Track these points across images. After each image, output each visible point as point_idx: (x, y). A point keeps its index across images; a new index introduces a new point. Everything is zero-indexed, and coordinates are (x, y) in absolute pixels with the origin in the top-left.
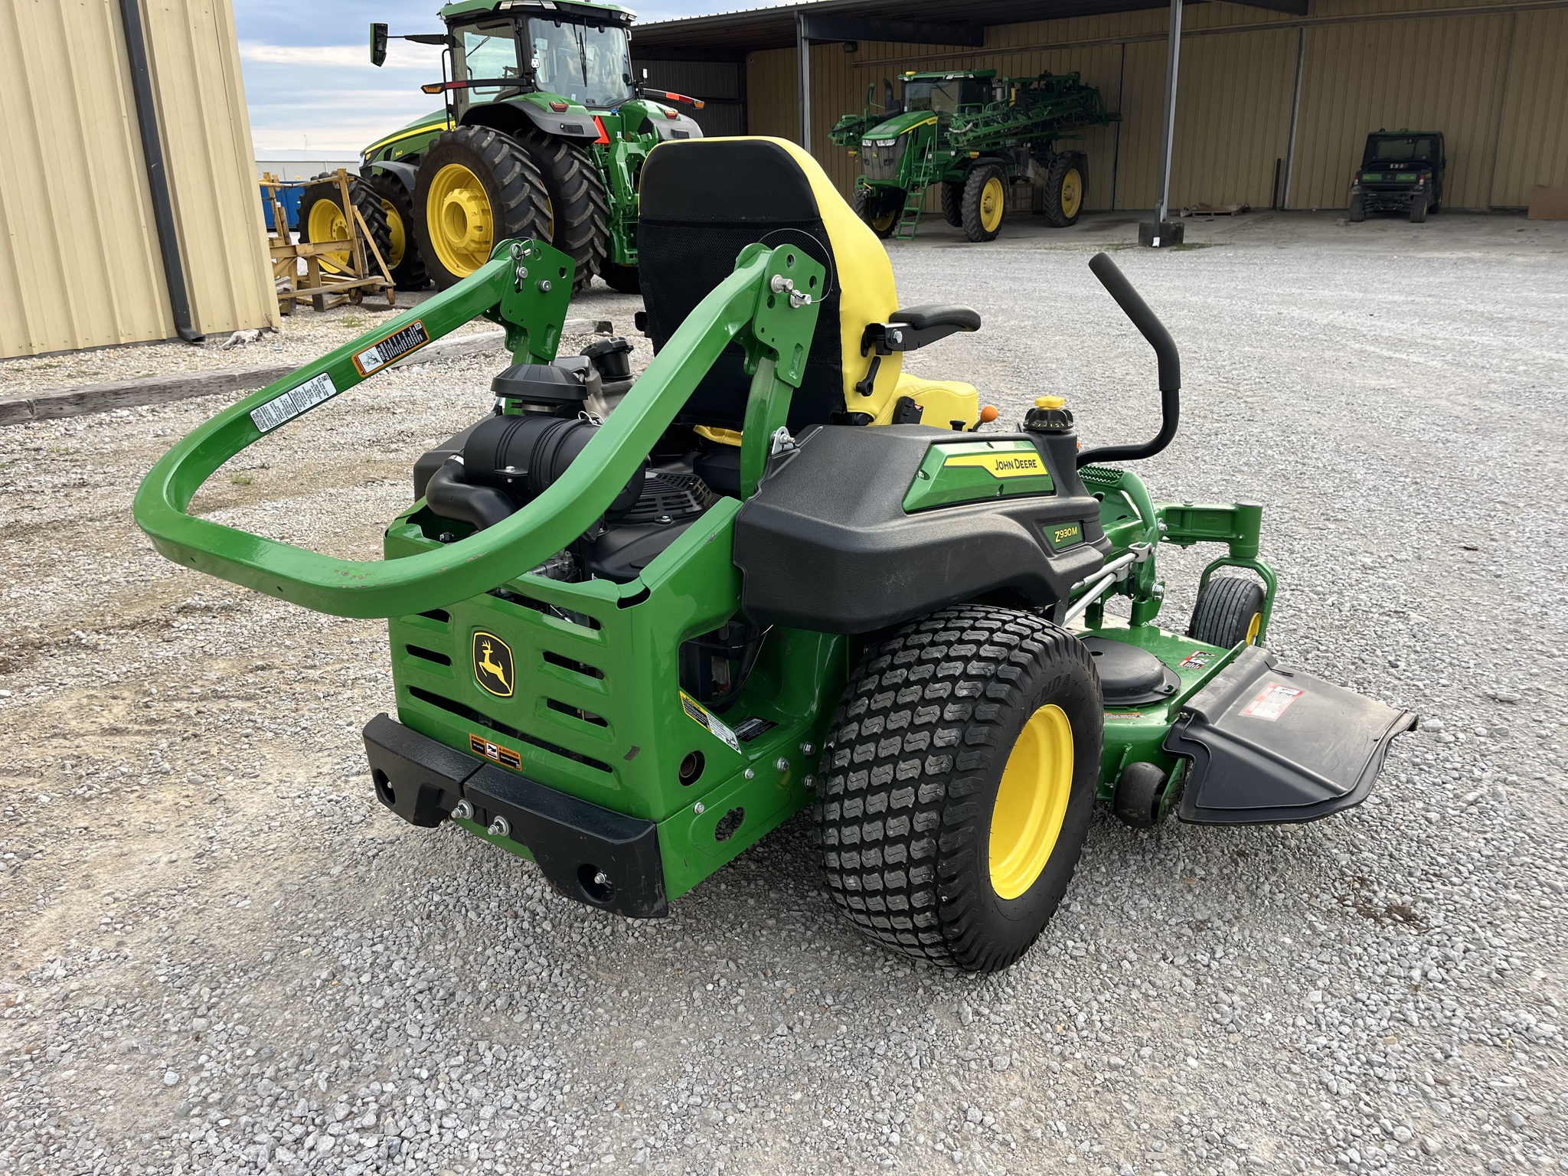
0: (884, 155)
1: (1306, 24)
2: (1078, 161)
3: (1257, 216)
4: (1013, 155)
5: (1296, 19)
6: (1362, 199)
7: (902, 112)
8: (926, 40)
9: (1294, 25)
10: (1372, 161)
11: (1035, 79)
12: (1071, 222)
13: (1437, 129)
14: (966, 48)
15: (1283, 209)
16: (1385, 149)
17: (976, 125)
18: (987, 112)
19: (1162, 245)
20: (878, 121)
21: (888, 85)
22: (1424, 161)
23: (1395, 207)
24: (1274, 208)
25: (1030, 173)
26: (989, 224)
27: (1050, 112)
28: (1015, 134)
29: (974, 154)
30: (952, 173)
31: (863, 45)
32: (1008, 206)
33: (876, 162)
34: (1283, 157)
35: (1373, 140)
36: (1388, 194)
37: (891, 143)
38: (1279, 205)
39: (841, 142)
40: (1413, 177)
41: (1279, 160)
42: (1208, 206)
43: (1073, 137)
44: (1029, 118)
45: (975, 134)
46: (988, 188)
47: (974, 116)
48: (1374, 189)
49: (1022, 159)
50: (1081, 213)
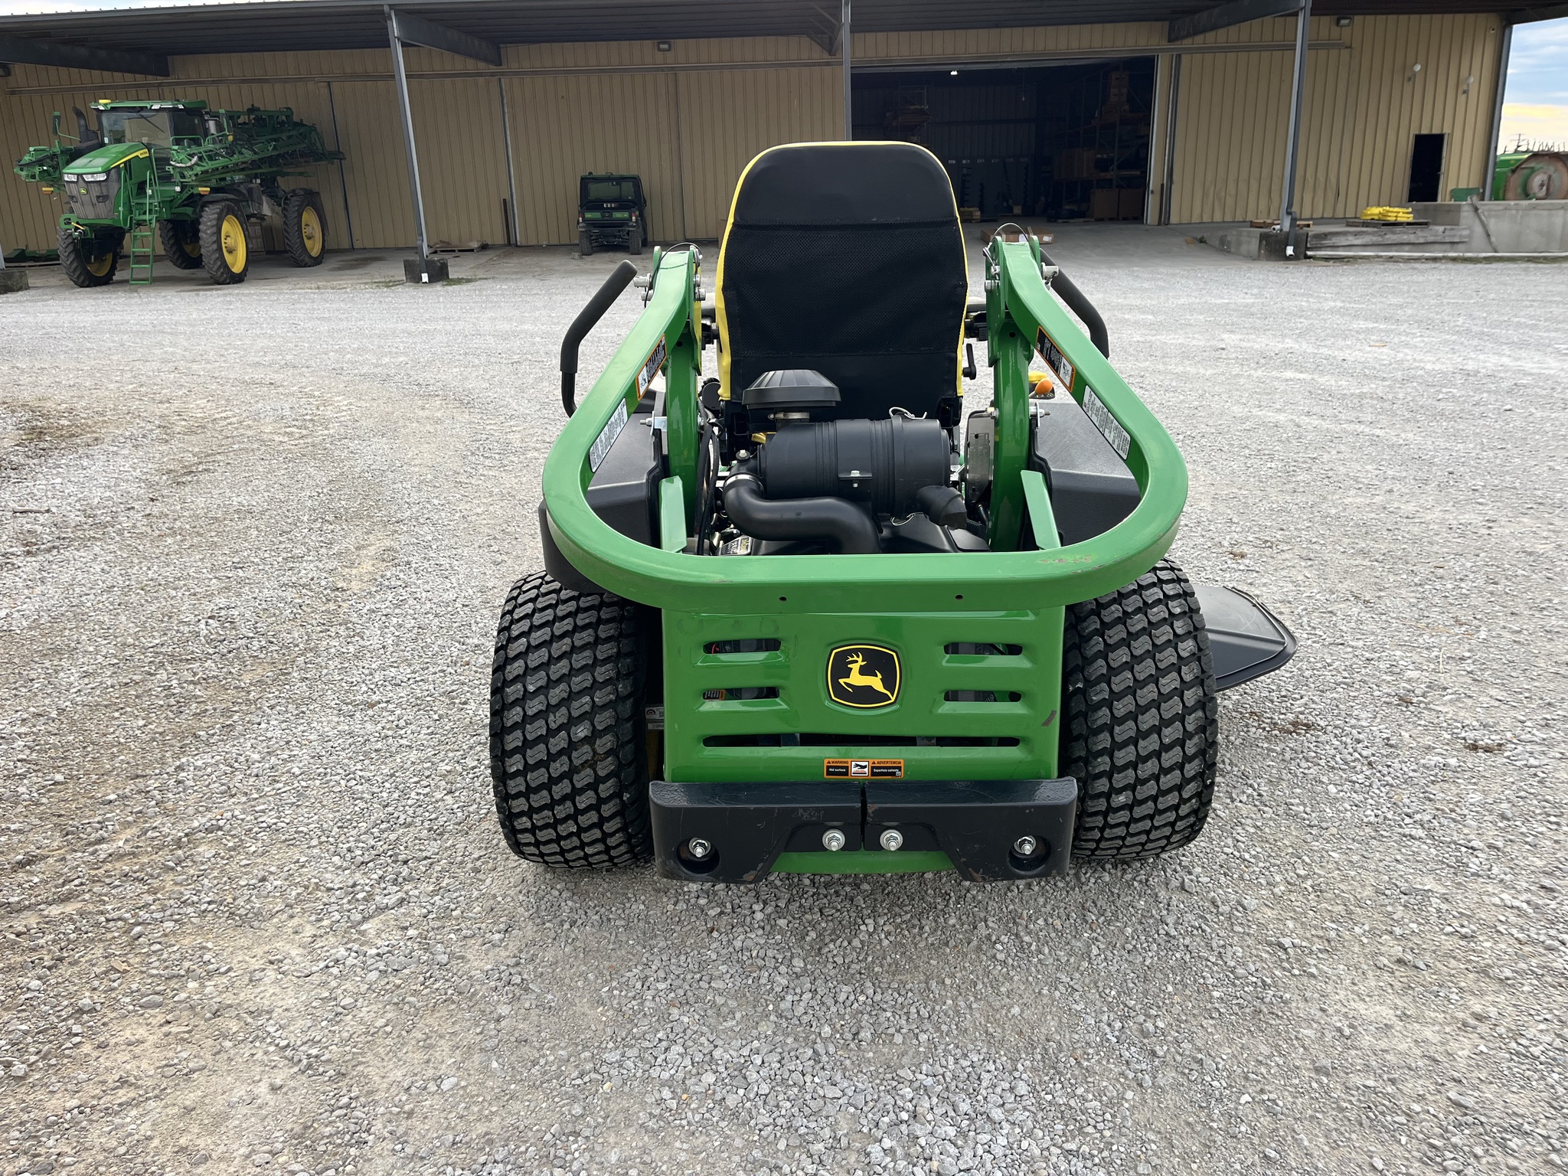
0: (96, 191)
1: (503, 74)
2: (311, 199)
3: (498, 252)
4: (245, 192)
5: (493, 68)
6: (587, 235)
7: (102, 145)
8: (103, 67)
9: (493, 75)
10: (587, 203)
11: (243, 113)
12: (317, 261)
13: (633, 172)
14: (150, 77)
15: (517, 246)
16: (595, 190)
17: (200, 159)
18: (208, 145)
19: (432, 280)
20: (74, 155)
21: (79, 114)
22: (630, 201)
23: (616, 241)
24: (509, 244)
25: (266, 210)
26: (233, 265)
27: (275, 148)
28: (243, 170)
29: (204, 190)
30: (181, 210)
31: (18, 69)
32: (250, 246)
33: (86, 199)
34: (508, 198)
35: (585, 181)
36: (609, 230)
37: (102, 177)
38: (513, 241)
39: (33, 177)
40: (626, 215)
41: (505, 200)
42: (448, 243)
43: (301, 174)
44: (255, 153)
45: (203, 169)
46: (226, 227)
47: (194, 149)
48: (595, 226)
49: (255, 196)
50: (326, 252)
